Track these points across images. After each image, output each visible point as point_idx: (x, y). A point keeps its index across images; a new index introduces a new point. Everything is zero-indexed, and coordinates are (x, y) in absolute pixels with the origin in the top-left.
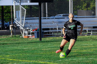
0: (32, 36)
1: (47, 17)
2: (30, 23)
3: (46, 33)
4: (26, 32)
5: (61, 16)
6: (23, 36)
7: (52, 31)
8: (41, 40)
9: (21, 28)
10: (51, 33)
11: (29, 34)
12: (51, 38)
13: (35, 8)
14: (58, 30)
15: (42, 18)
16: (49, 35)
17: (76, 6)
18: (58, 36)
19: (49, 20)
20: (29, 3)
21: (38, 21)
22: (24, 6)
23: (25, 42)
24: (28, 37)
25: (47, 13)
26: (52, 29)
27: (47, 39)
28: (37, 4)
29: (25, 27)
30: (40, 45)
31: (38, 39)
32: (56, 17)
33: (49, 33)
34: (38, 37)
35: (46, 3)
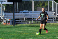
0: (9, 23)
1: (18, 12)
2: (7, 15)
3: (17, 21)
4: (5, 21)
5: (26, 11)
6: (3, 23)
7: (21, 20)
8: (14, 26)
9: (2, 18)
10: (21, 21)
11: (7, 22)
12: (20, 25)
13: (11, 6)
14: (24, 20)
15: (15, 12)
16: (19, 23)
17: (36, 5)
18: (24, 23)
19: (19, 14)
20: (7, 3)
21: (12, 14)
22: (3, 5)
23: (4, 27)
24: (6, 24)
25: (18, 9)
26: (21, 19)
27: (18, 25)
28: (12, 3)
29: (4, 18)
30: (13, 29)
31: (12, 26)
32: (24, 11)
33: (19, 21)
34: (12, 24)
35: (18, 3)
